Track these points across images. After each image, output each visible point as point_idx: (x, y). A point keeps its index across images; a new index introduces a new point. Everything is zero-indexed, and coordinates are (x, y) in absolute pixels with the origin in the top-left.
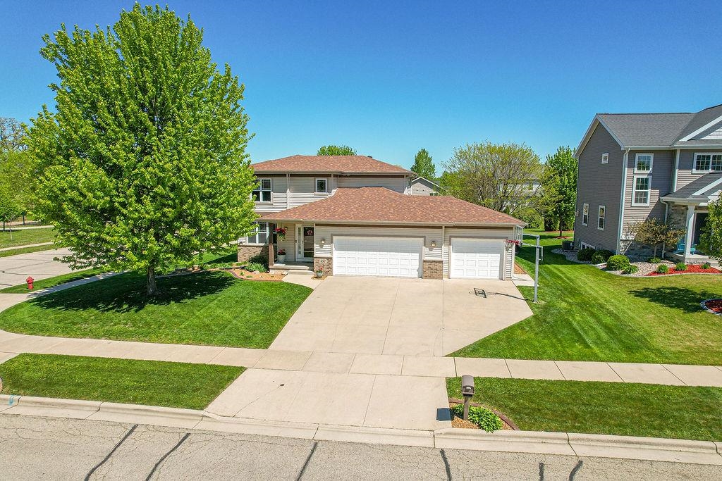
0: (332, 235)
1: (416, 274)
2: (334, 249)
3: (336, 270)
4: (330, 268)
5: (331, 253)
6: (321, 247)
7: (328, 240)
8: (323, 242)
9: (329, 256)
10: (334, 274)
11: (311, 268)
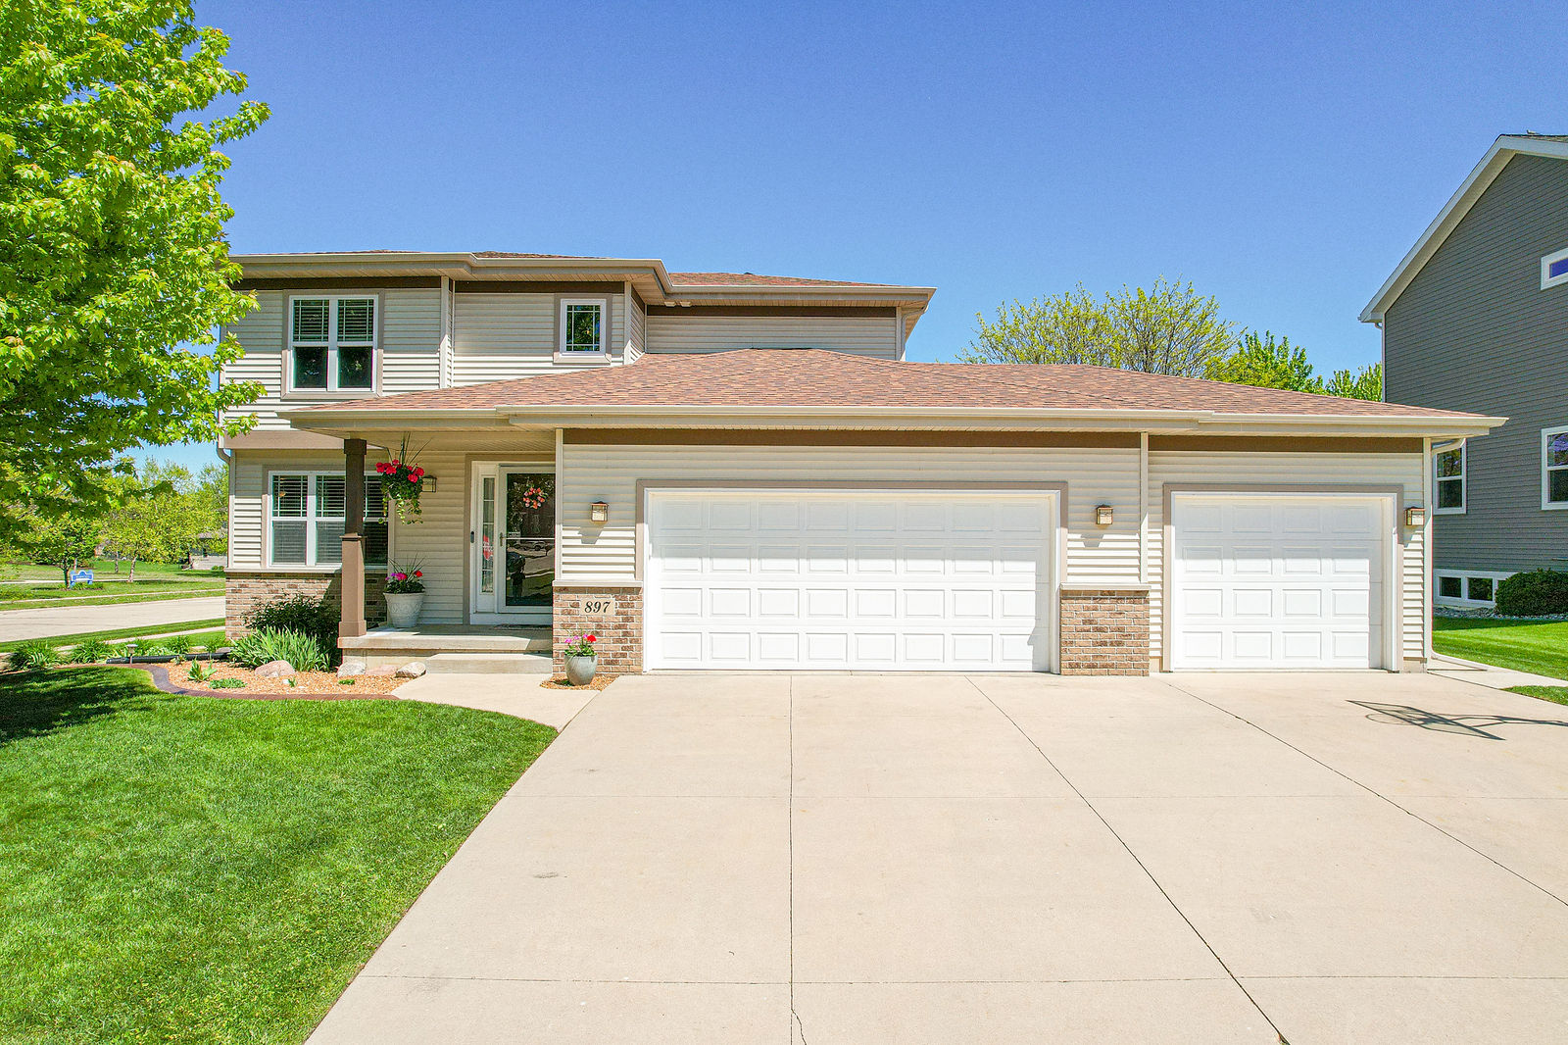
0: (642, 484)
1: (1023, 656)
2: (648, 548)
3: (655, 651)
4: (629, 636)
5: (637, 569)
6: (589, 539)
7: (623, 505)
8: (598, 516)
9: (627, 580)
10: (647, 666)
11: (540, 643)
